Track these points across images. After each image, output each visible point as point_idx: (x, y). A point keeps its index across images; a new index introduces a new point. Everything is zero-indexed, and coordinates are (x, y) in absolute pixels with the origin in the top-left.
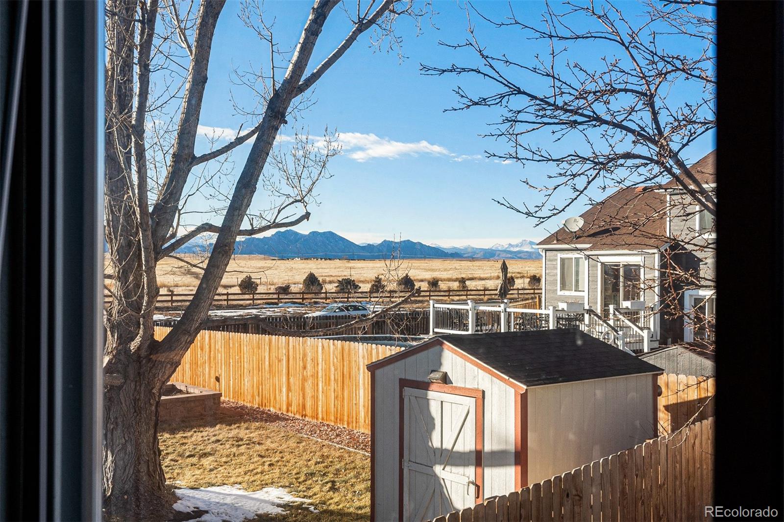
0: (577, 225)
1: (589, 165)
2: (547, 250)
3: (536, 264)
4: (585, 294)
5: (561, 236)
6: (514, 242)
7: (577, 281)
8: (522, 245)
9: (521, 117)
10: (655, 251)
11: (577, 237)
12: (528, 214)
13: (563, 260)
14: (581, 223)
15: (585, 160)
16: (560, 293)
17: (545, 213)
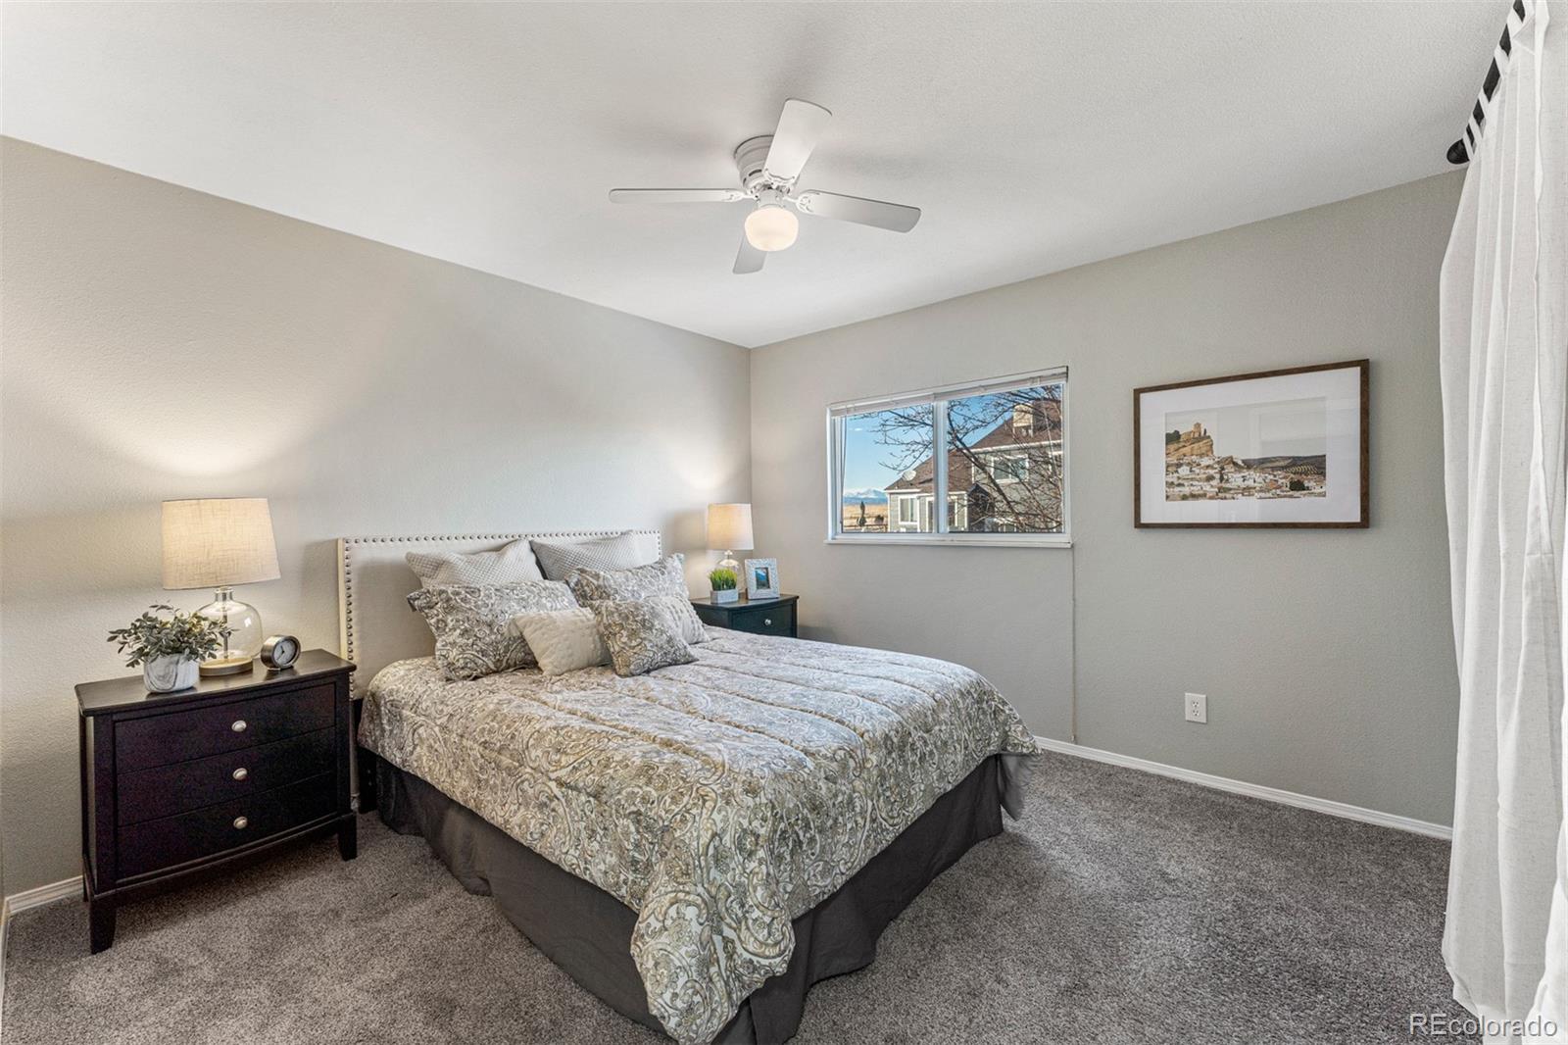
0: (911, 475)
1: (920, 446)
2: (891, 494)
3: (884, 506)
4: (918, 524)
5: (901, 484)
6: (862, 491)
7: (912, 515)
8: (868, 492)
9: (888, 423)
10: (964, 492)
11: (911, 484)
12: (894, 469)
13: (902, 501)
14: (914, 474)
15: (919, 443)
16: (900, 523)
17: (901, 468)
